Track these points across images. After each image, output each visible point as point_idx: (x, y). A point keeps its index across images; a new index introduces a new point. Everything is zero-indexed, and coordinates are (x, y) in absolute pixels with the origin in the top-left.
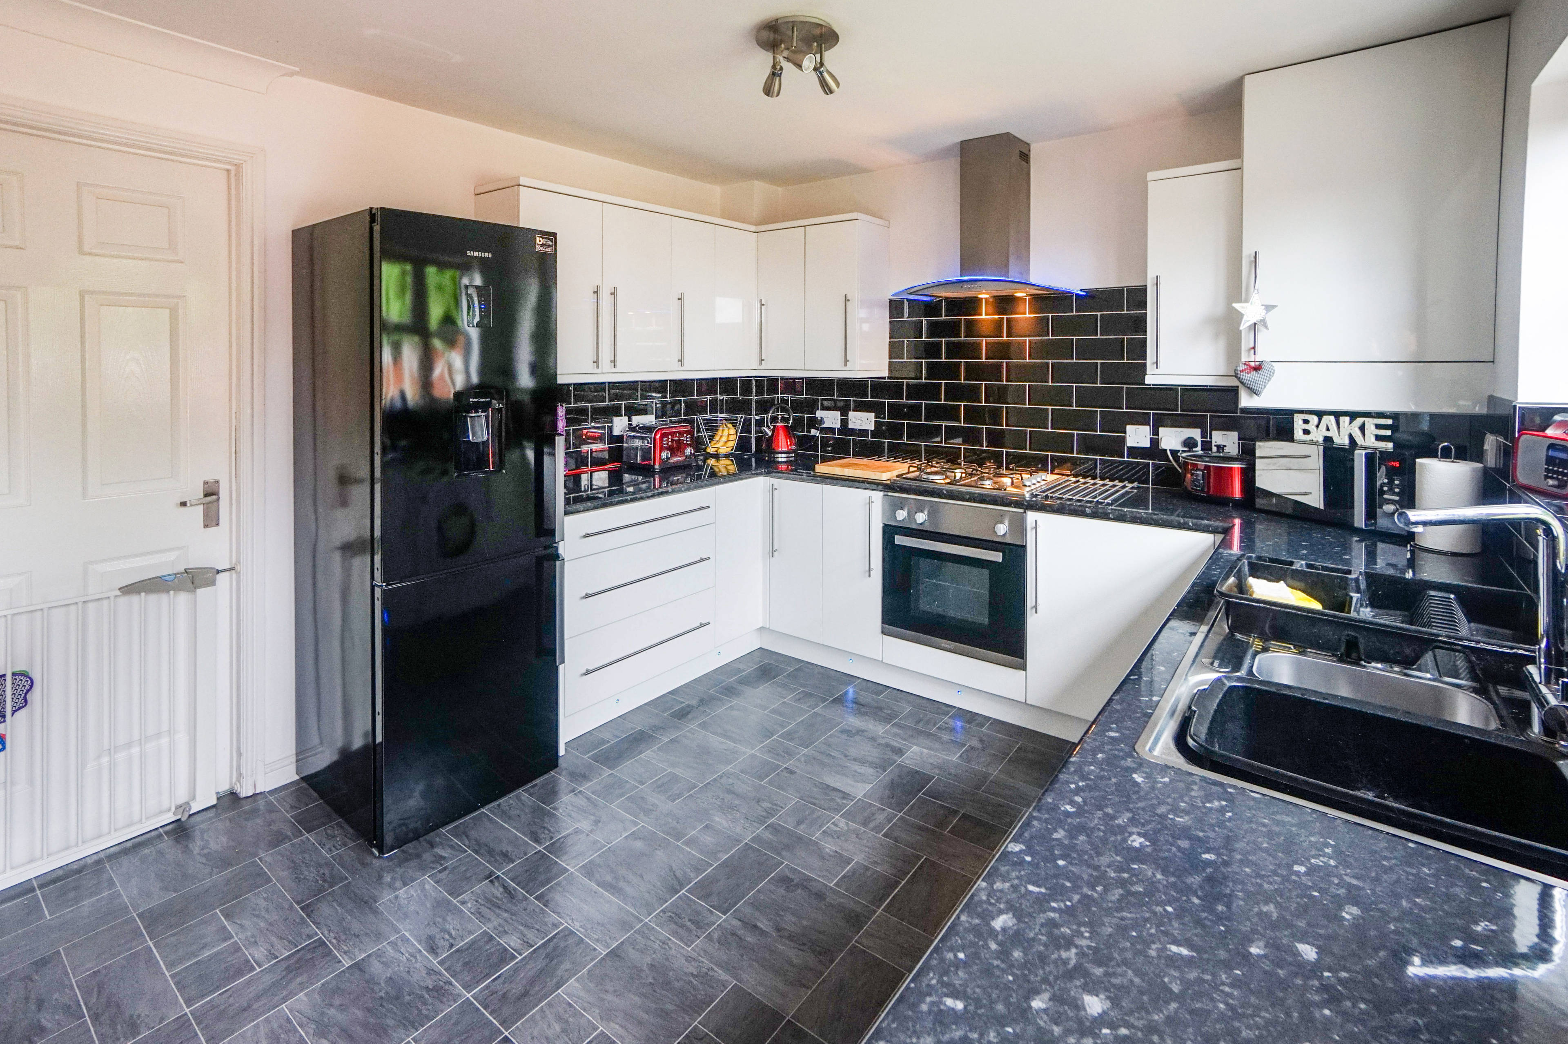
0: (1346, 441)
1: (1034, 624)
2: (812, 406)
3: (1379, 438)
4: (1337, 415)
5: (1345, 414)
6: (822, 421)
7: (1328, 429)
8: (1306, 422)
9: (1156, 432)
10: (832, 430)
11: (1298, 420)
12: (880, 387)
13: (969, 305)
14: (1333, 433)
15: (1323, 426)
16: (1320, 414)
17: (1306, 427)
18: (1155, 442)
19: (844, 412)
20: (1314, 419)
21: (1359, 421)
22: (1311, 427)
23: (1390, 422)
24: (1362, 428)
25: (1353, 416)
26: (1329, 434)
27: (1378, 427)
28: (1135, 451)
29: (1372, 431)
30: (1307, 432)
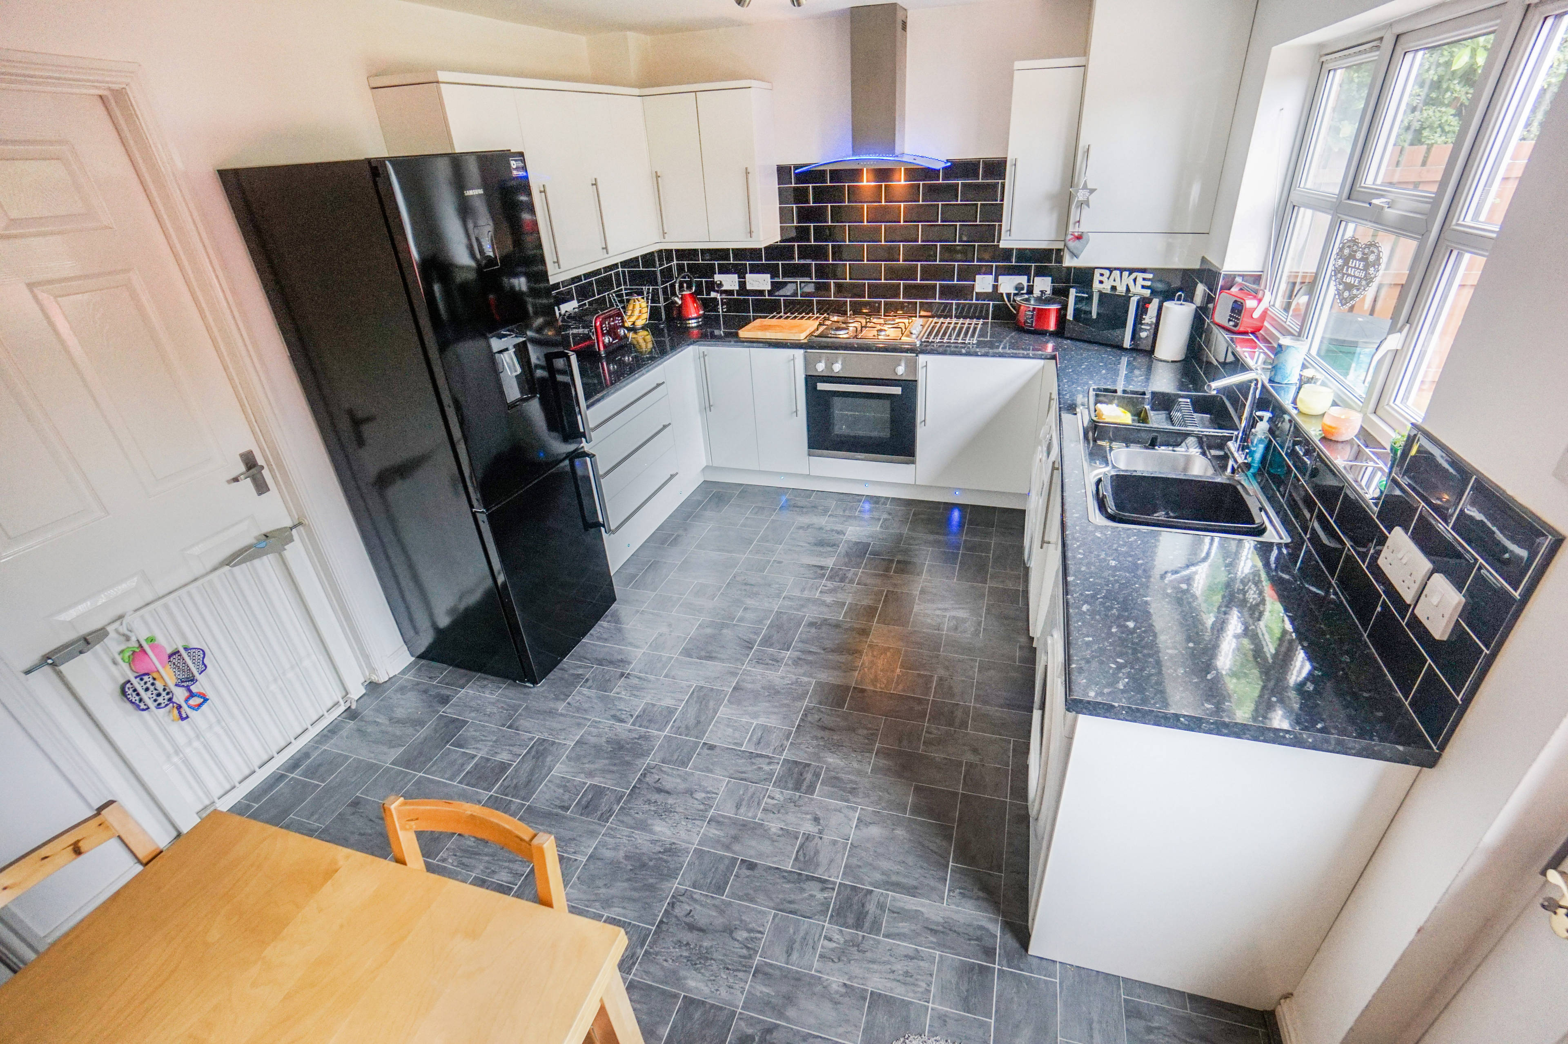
0: (1125, 289)
1: (921, 433)
2: (709, 271)
3: (1143, 287)
4: (1122, 270)
5: (1126, 270)
6: (721, 285)
7: (1115, 281)
8: (1102, 275)
9: (995, 280)
10: (730, 292)
11: (1097, 273)
12: (772, 251)
13: (854, 174)
14: (1118, 283)
15: (1112, 278)
16: (1111, 270)
17: (1101, 278)
18: (995, 288)
19: (742, 275)
20: (1107, 273)
21: (1134, 275)
22: (1104, 279)
23: (1150, 276)
24: (1135, 280)
25: (1131, 271)
26: (1114, 284)
27: (1144, 279)
28: (982, 296)
29: (1140, 282)
30: (1101, 282)
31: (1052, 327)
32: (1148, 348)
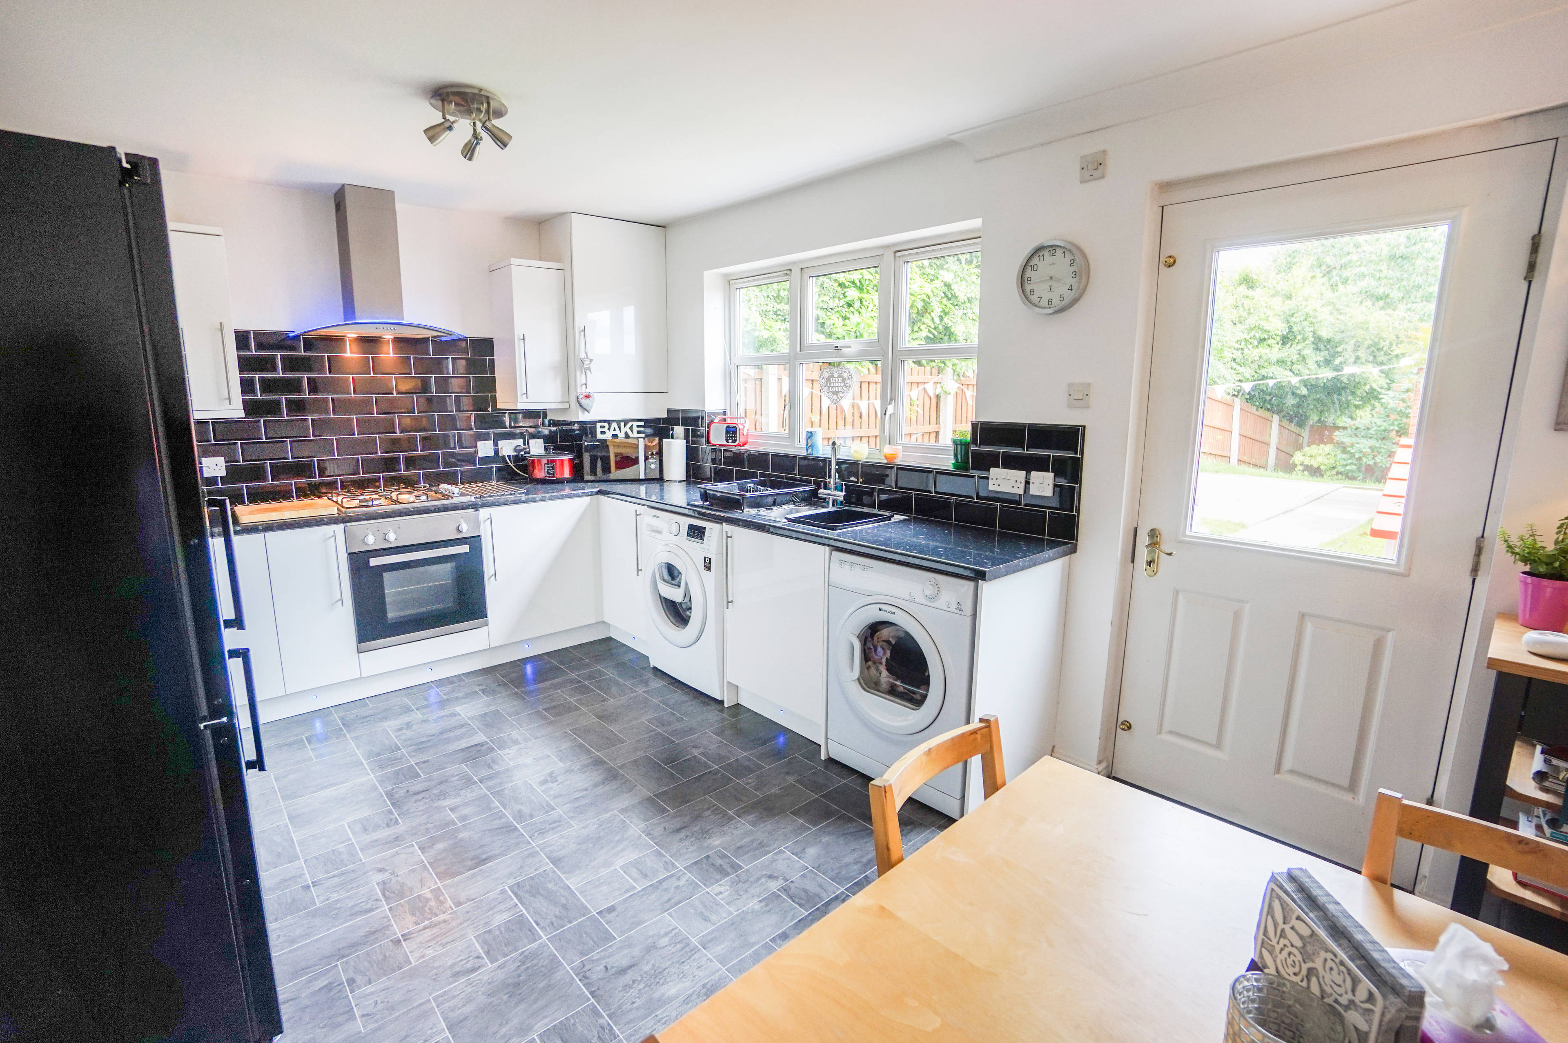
0: (625, 436)
3: (638, 432)
4: (618, 422)
7: (615, 430)
8: (602, 427)
9: (496, 445)
11: (598, 425)
14: (617, 432)
15: (612, 429)
16: (609, 422)
17: (603, 430)
18: (496, 452)
20: (606, 425)
21: (629, 424)
22: (605, 430)
23: (642, 423)
24: (631, 428)
25: (626, 422)
26: (614, 433)
27: (638, 426)
28: (484, 460)
29: (635, 429)
30: (603, 433)
31: (567, 474)
32: (657, 475)
